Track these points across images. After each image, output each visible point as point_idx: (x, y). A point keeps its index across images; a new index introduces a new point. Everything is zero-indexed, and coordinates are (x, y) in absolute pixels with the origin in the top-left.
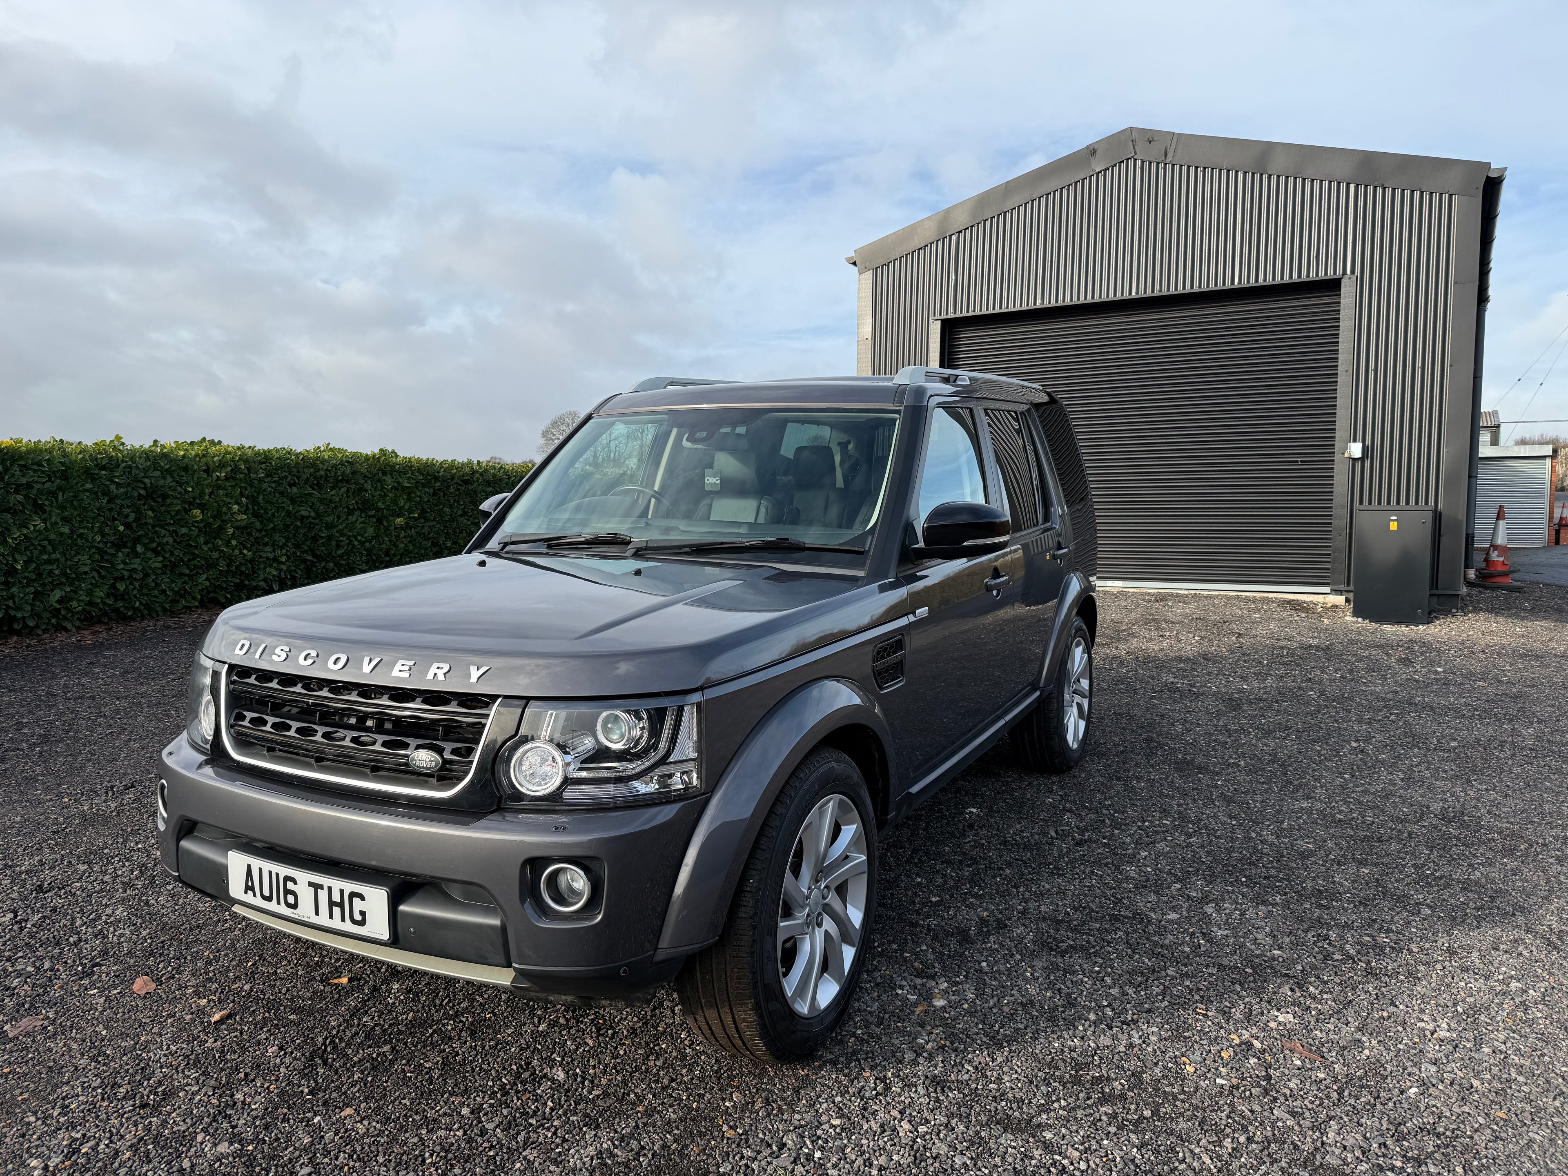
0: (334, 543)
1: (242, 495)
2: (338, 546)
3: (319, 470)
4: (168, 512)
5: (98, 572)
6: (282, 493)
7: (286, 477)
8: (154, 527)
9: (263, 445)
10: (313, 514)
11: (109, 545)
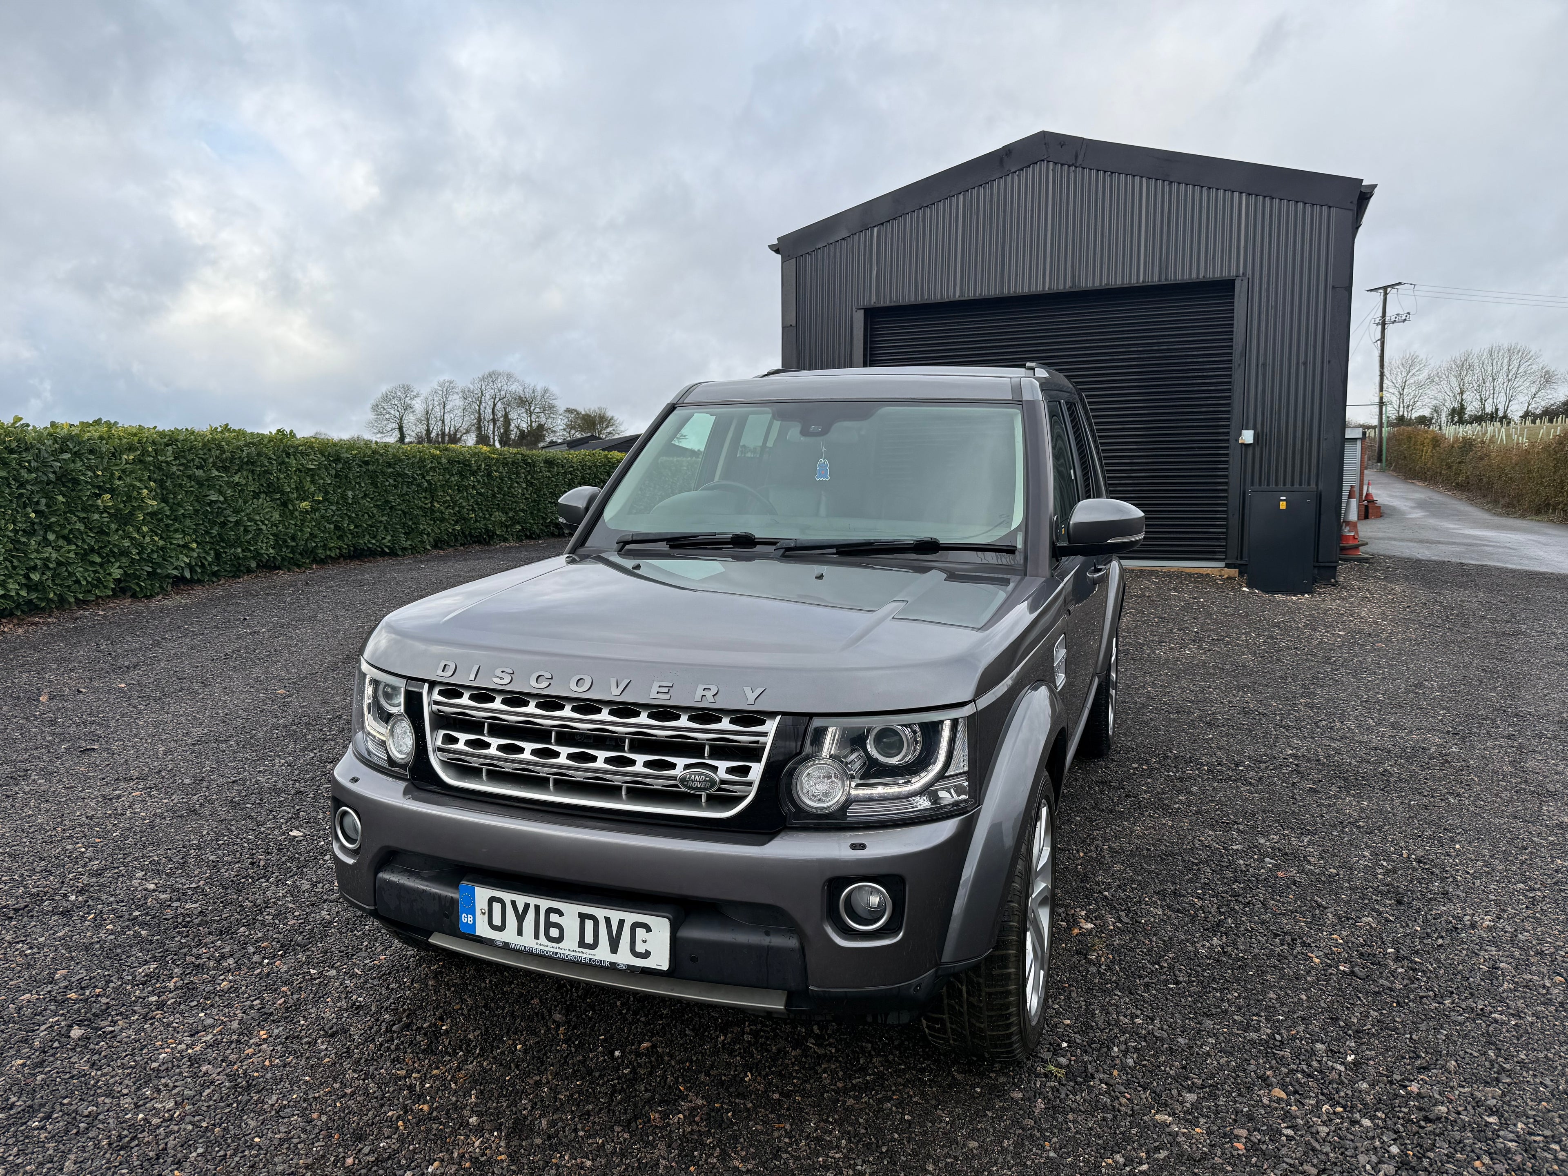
0: (242, 529)
1: (150, 479)
2: (246, 531)
3: (224, 452)
4: (80, 498)
5: (11, 562)
6: (189, 477)
7: (193, 460)
8: (65, 513)
9: (165, 425)
10: (222, 499)
11: (20, 533)
